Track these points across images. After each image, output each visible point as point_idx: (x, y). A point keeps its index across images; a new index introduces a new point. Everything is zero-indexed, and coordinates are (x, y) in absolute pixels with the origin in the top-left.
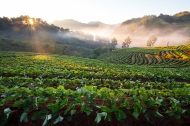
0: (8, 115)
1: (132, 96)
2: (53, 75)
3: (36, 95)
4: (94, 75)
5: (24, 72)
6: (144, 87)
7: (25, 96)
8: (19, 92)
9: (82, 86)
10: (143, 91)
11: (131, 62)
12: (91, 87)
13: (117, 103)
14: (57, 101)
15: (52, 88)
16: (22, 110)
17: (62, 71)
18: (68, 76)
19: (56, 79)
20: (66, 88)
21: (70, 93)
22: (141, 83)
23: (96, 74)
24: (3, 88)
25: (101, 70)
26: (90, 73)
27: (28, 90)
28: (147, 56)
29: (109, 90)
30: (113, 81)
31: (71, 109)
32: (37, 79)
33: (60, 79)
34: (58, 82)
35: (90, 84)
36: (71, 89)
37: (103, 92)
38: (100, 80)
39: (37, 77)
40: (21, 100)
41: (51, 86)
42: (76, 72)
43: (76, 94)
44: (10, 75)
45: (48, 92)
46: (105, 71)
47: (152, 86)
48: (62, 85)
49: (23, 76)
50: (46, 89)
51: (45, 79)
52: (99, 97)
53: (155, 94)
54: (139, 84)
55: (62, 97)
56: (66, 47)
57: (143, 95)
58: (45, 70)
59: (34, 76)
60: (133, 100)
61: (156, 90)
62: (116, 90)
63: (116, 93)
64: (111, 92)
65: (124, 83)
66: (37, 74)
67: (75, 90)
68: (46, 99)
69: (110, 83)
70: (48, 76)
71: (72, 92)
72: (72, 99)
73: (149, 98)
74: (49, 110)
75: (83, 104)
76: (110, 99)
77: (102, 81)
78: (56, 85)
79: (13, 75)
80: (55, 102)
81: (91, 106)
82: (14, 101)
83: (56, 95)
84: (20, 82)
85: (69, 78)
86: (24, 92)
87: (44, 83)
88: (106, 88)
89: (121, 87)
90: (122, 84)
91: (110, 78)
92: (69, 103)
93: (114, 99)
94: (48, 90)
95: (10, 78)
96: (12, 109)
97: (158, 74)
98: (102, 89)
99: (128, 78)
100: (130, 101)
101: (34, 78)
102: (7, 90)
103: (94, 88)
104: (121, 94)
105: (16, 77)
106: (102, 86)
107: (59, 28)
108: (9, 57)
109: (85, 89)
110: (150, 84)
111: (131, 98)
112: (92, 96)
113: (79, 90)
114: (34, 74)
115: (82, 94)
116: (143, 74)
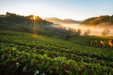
0: (18, 66)
1: (90, 68)
2: (42, 48)
3: (32, 58)
4: (65, 51)
5: (27, 44)
6: (99, 64)
7: (27, 57)
8: (24, 55)
9: (57, 56)
10: (98, 66)
11: (89, 45)
12: (63, 58)
13: (79, 71)
14: (43, 63)
16: (25, 65)
17: (47, 46)
18: (50, 49)
19: (43, 50)
20: (48, 56)
21: (50, 60)
22: (97, 60)
23: (67, 50)
24: (17, 51)
25: (69, 48)
26: (63, 49)
27: (28, 54)
28: (102, 42)
29: (74, 61)
30: (77, 56)
31: (50, 70)
32: (33, 48)
33: (45, 51)
34: (44, 52)
35: (62, 56)
36: (51, 57)
37: (70, 63)
40: (25, 59)
41: (40, 54)
42: (55, 47)
43: (54, 61)
44: (21, 44)
45: (38, 57)
46: (72, 49)
47: (106, 64)
48: (46, 54)
49: (27, 46)
50: (38, 55)
51: (37, 49)
52: (67, 65)
53: (109, 70)
54: (95, 61)
55: (45, 61)
57: (99, 69)
58: (38, 44)
59: (32, 47)
60: (91, 72)
61: (110, 68)
62: (79, 62)
63: (79, 65)
64: (75, 63)
65: (84, 58)
66: (33, 46)
68: (37, 61)
69: (75, 57)
70: (39, 48)
71: (52, 59)
72: (51, 63)
73: (104, 73)
74: (38, 68)
75: (57, 68)
76: (75, 67)
77: (70, 55)
78: (43, 54)
79: (22, 45)
80: (41, 64)
81: (62, 70)
82: (21, 59)
83: (42, 60)
84: (25, 49)
86: (27, 55)
87: (37, 51)
88: (72, 60)
89: (82, 60)
90: (83, 59)
91: (75, 54)
92: (49, 65)
93: (77, 68)
94: (38, 56)
95: (21, 46)
96: (20, 63)
97: (111, 56)
98: (70, 60)
99: (87, 56)
100: (88, 72)
101: (32, 48)
102: (19, 53)
103: (65, 59)
104: (83, 66)
105: (24, 46)
106: (70, 58)
107: (47, 22)
108: (21, 35)
109: (59, 58)
110: (104, 62)
111: (89, 70)
112: (64, 64)
113: (56, 59)
114: (32, 45)
115: (57, 61)
116: (99, 54)
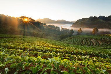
0: (6, 72)
2: (35, 49)
3: (24, 61)
4: (60, 51)
5: (19, 47)
6: (92, 61)
7: (18, 61)
8: (15, 58)
9: (52, 57)
10: (91, 63)
11: (82, 44)
13: (74, 70)
14: (36, 66)
15: (34, 57)
16: (15, 70)
17: (40, 47)
18: (44, 51)
19: (36, 52)
20: (42, 58)
21: (44, 61)
22: (90, 57)
23: (61, 50)
24: (6, 55)
25: (63, 48)
26: (57, 49)
27: (20, 57)
28: (92, 40)
30: (71, 55)
31: (44, 72)
32: (26, 51)
33: (39, 52)
34: (37, 54)
35: (57, 56)
36: (45, 59)
37: (65, 62)
38: (63, 54)
39: (25, 50)
40: (15, 63)
42: (49, 48)
43: (48, 62)
44: (11, 48)
46: (66, 49)
47: (97, 60)
48: (40, 56)
49: (18, 49)
50: (30, 57)
51: (30, 52)
52: (62, 65)
53: (100, 66)
54: (88, 58)
55: (39, 63)
56: (44, 34)
57: (92, 66)
58: (31, 46)
60: (85, 69)
61: (101, 63)
62: (73, 61)
63: (74, 63)
64: (70, 62)
65: (78, 57)
66: (26, 49)
67: (47, 59)
68: (30, 64)
69: (69, 56)
70: (32, 50)
71: (46, 61)
72: (45, 65)
73: (96, 68)
74: (31, 71)
75: (52, 69)
76: (69, 66)
77: (64, 55)
78: (36, 56)
79: (13, 48)
80: (35, 66)
81: (57, 71)
82: (11, 64)
83: (36, 62)
84: (16, 53)
85: (44, 52)
86: (17, 59)
87: (30, 54)
88: (67, 59)
90: (77, 58)
91: (69, 53)
92: (43, 68)
93: (72, 67)
94: (31, 58)
95: (11, 49)
96: (9, 68)
97: (101, 52)
98: (65, 60)
99: (81, 54)
100: (82, 69)
102: (8, 56)
103: (59, 59)
104: (77, 64)
105: (14, 49)
106: (64, 58)
107: (40, 23)
108: (12, 38)
109: (54, 59)
110: (96, 59)
111: (83, 67)
112: (58, 64)
113: (50, 60)
114: (24, 48)
115: (52, 62)
116: (91, 52)
